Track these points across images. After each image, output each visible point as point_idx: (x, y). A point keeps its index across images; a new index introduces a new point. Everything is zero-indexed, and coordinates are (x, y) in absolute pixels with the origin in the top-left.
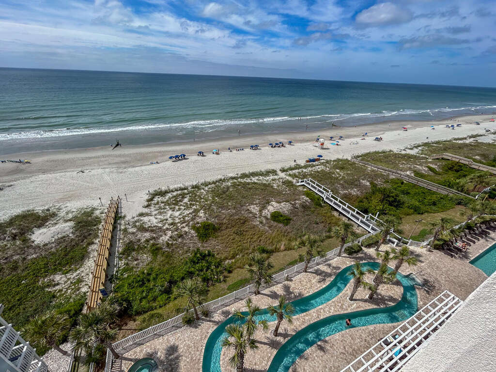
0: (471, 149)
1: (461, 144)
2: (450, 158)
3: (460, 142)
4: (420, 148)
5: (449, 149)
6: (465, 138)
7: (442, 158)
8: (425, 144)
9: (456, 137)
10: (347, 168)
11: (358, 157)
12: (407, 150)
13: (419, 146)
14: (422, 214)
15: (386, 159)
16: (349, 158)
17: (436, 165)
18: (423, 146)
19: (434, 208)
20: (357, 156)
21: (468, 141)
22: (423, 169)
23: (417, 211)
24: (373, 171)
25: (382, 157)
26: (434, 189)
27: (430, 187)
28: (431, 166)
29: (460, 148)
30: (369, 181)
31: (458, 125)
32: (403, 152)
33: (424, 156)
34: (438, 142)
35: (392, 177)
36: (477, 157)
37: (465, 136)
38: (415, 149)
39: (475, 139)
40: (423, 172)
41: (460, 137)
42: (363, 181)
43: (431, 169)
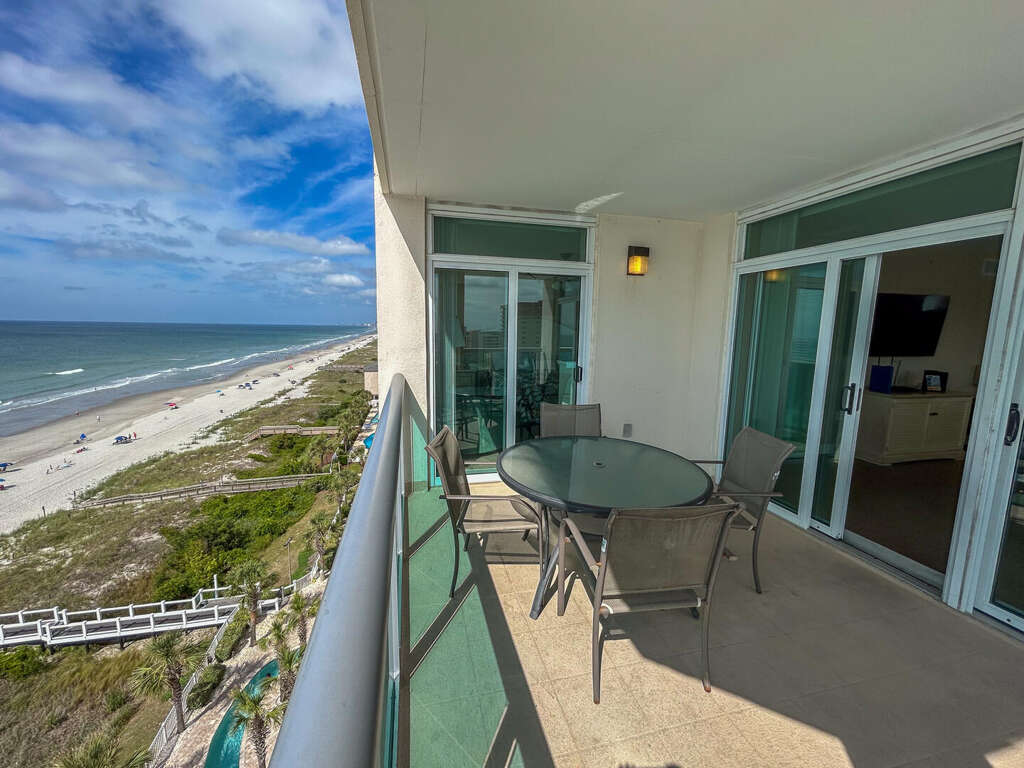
0: (290, 411)
1: (273, 407)
2: (271, 432)
3: (271, 405)
4: (219, 431)
5: (263, 419)
6: (274, 399)
7: (262, 436)
8: (225, 422)
9: (262, 399)
10: (77, 532)
11: (93, 492)
12: (198, 441)
13: (216, 428)
14: (285, 532)
15: (168, 472)
16: (68, 507)
17: (259, 448)
18: (221, 426)
19: (294, 513)
20: (89, 492)
21: (280, 401)
22: (246, 463)
23: (276, 531)
24: (152, 506)
25: (155, 472)
26: (278, 486)
27: (272, 486)
28: (253, 452)
29: (275, 413)
30: (155, 531)
31: (254, 382)
32: (195, 448)
33: (233, 441)
34: (242, 414)
35: (200, 499)
36: (302, 420)
37: (272, 395)
38: (212, 435)
39: (285, 396)
40: (248, 467)
41: (267, 398)
42: (141, 538)
43: (256, 458)
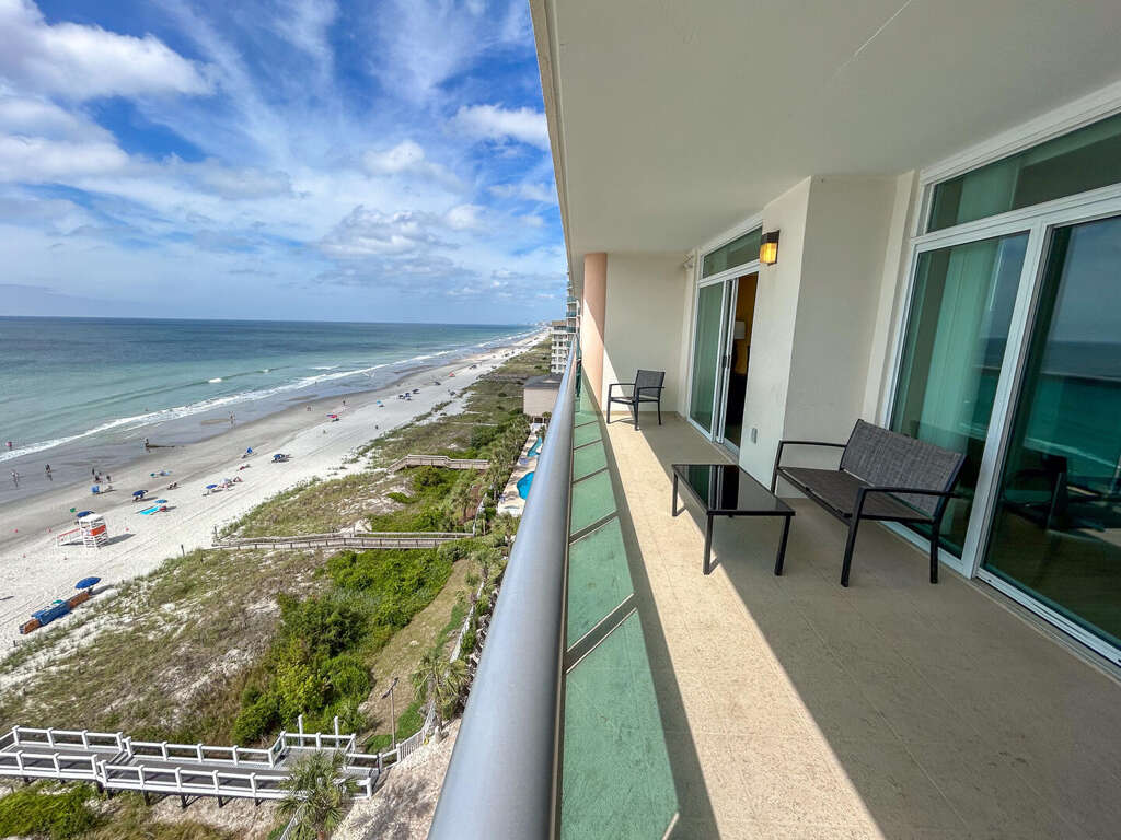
0: (443, 433)
1: (428, 426)
2: (417, 463)
3: (426, 422)
6: (430, 414)
8: (378, 443)
9: (418, 415)
10: (202, 584)
11: (235, 527)
12: (346, 466)
15: (308, 507)
16: (209, 544)
17: (402, 484)
18: (372, 447)
20: (232, 526)
21: (434, 419)
22: (383, 504)
24: (281, 556)
25: (296, 506)
28: (395, 489)
29: (428, 434)
30: (273, 596)
31: (415, 392)
34: (394, 433)
36: (454, 446)
37: (429, 410)
38: (361, 458)
39: (441, 412)
40: (386, 510)
